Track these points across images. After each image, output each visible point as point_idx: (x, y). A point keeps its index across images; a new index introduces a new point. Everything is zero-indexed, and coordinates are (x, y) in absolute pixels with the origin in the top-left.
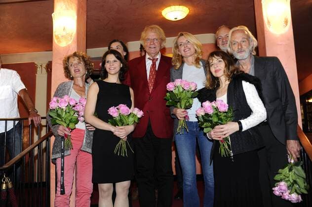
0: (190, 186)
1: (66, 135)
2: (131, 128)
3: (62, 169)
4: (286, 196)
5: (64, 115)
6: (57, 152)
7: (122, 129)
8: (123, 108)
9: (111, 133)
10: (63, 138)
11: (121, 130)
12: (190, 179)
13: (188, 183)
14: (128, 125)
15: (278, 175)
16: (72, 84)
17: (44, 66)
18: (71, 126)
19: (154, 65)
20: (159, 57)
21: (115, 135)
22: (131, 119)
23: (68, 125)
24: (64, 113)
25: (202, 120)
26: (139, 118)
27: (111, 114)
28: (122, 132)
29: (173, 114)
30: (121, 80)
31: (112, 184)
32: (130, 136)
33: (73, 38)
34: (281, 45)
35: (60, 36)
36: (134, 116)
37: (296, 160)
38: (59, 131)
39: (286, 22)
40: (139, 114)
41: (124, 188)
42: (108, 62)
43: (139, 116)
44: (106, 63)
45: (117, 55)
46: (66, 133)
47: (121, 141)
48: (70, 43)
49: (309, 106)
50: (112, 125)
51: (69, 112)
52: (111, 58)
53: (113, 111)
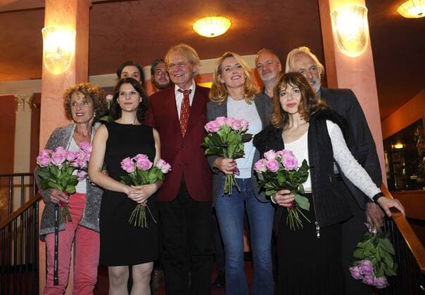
0: (236, 269)
1: (61, 202)
2: (152, 188)
3: (56, 249)
4: (369, 280)
5: (59, 175)
6: (48, 226)
7: (140, 189)
8: (142, 159)
9: (124, 195)
10: (57, 205)
11: (138, 192)
12: (236, 259)
13: (233, 265)
14: (148, 183)
15: (358, 250)
16: (73, 132)
17: (28, 100)
18: (69, 189)
19: (186, 99)
20: (192, 88)
21: (130, 199)
22: (152, 176)
23: (65, 188)
24: (60, 173)
25: (263, 179)
26: (164, 174)
27: (124, 168)
28: (139, 194)
29: (214, 168)
30: (140, 120)
31: (127, 267)
32: (151, 199)
33: (70, 62)
34: (356, 72)
35: (52, 59)
36: (158, 170)
37: (380, 230)
38: (52, 197)
39: (363, 41)
40: (165, 167)
41: (144, 273)
42: (123, 94)
43: (164, 171)
44: (120, 96)
45: (135, 85)
46: (62, 199)
47: (139, 206)
48: (66, 69)
49: (396, 154)
50: (126, 184)
51: (65, 171)
52: (127, 88)
53: (127, 165)
